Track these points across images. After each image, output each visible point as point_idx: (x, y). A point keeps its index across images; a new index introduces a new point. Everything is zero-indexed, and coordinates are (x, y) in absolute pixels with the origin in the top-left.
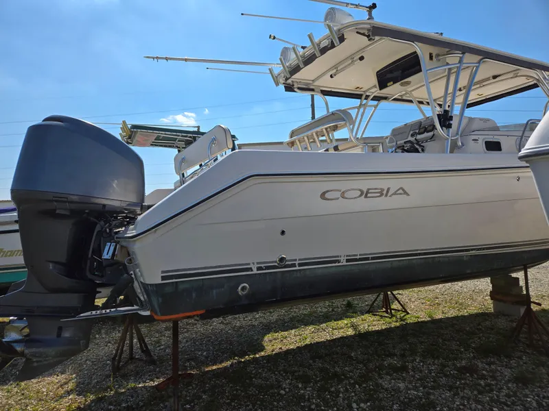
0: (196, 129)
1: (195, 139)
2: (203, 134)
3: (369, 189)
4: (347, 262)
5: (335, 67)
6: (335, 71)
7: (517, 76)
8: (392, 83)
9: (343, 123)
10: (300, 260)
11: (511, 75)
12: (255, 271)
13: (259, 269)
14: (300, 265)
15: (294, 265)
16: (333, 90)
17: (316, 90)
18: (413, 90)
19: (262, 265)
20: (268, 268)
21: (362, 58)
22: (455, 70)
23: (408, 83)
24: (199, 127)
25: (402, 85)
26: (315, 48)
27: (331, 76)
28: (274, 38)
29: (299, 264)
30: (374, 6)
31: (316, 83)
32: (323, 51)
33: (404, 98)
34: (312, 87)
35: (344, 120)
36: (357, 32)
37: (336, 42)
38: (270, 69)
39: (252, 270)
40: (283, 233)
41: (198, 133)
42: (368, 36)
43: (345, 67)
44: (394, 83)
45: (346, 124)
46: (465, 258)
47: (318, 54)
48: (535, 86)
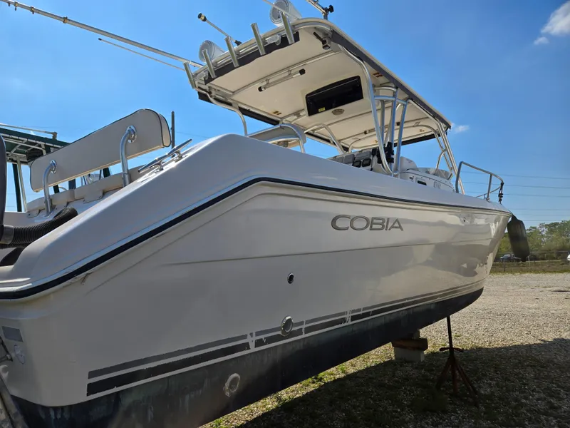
0: (50, 137)
1: (48, 149)
2: (64, 144)
3: (374, 218)
4: (352, 320)
5: (266, 78)
6: (265, 84)
7: (418, 126)
8: (324, 109)
9: (294, 139)
10: (308, 322)
11: (413, 124)
12: (253, 349)
13: (259, 343)
14: (308, 330)
15: (299, 332)
16: (252, 110)
17: (233, 105)
18: (330, 124)
19: (262, 337)
20: (270, 340)
21: (302, 72)
22: (390, 104)
23: (341, 112)
24: (55, 134)
25: (334, 113)
26: (259, 45)
27: (260, 89)
28: (205, 20)
29: (306, 328)
30: (331, 9)
31: (236, 97)
32: (270, 48)
33: (315, 134)
34: (229, 101)
35: (298, 137)
36: (315, 34)
37: (291, 39)
38: (185, 64)
39: (249, 348)
40: (291, 279)
41: (54, 141)
42: (324, 42)
43: (280, 80)
44: (326, 110)
45: (298, 141)
46: (432, 307)
47: (262, 51)
48: (432, 137)
